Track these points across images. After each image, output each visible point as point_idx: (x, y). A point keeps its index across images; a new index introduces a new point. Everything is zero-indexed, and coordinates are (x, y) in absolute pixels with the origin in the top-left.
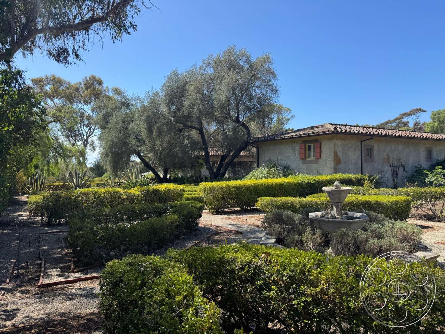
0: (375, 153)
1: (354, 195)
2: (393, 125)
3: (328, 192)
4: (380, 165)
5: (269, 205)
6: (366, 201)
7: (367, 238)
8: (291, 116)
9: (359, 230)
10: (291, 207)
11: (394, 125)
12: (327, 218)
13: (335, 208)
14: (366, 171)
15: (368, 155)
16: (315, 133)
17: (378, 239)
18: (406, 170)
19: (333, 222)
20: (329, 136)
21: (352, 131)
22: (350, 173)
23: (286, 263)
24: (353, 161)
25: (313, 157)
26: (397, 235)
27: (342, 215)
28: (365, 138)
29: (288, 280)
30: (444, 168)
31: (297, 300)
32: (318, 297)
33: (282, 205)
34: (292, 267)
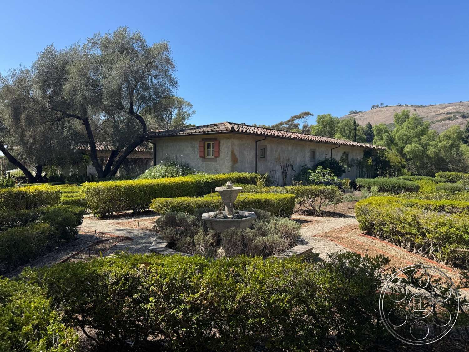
0: (268, 153)
1: (247, 193)
2: (286, 126)
3: (221, 193)
4: (272, 164)
5: (165, 206)
6: (256, 199)
7: (254, 236)
8: (192, 111)
9: (247, 228)
10: (187, 208)
11: (287, 126)
12: (219, 218)
13: (226, 208)
14: (259, 169)
15: (262, 155)
16: (214, 131)
17: (263, 236)
18: (294, 169)
19: (224, 221)
20: (227, 134)
21: (248, 131)
22: (246, 172)
23: (166, 271)
24: (249, 160)
25: (212, 155)
26: (280, 231)
27: (233, 214)
28: (259, 138)
29: (167, 289)
30: (324, 168)
31: (175, 309)
32: (198, 303)
33: (178, 206)
34: (173, 275)
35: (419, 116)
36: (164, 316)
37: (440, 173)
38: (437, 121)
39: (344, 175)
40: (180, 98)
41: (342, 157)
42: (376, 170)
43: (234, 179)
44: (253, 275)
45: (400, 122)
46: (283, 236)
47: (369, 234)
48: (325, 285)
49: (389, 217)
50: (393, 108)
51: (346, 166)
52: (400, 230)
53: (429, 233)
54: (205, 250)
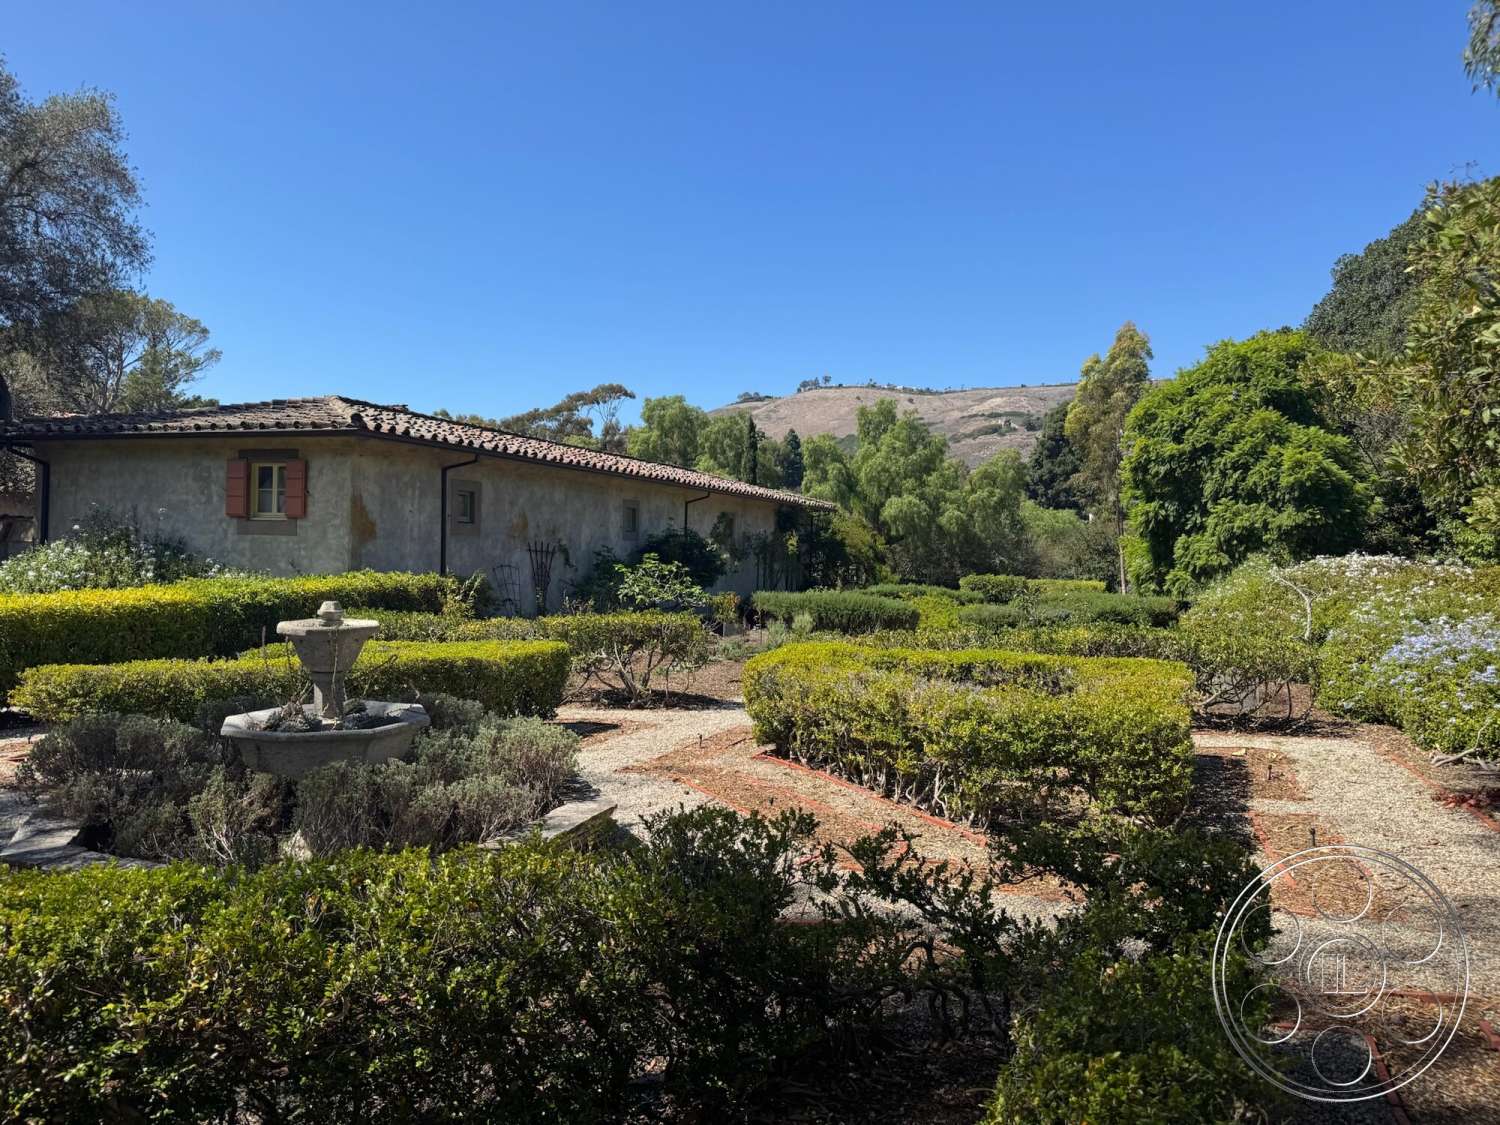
0: (486, 507)
1: (406, 643)
2: (549, 424)
3: (301, 642)
4: (499, 546)
5: (76, 695)
6: (437, 661)
7: (414, 784)
8: (205, 350)
9: (392, 760)
10: (168, 699)
11: (553, 425)
12: (289, 729)
13: (318, 694)
14: (454, 562)
15: (464, 515)
16: (284, 426)
17: (448, 783)
18: (573, 561)
19: (307, 741)
20: (337, 440)
21: (412, 432)
22: (404, 571)
24: (416, 529)
25: (279, 511)
26: (508, 762)
27: (343, 715)
28: (455, 458)
29: (49, 994)
30: (665, 559)
31: (84, 1059)
32: (177, 1028)
33: (131, 694)
34: (76, 939)
35: (921, 419)
36: (36, 1094)
37: (973, 577)
38: (967, 436)
39: (721, 579)
40: (159, 302)
41: (715, 527)
42: (809, 567)
43: (360, 594)
44: (390, 911)
45: (872, 433)
46: (521, 777)
47: (781, 753)
48: (624, 916)
49: (833, 701)
50: (857, 392)
51: (725, 556)
52: (860, 736)
53: (931, 741)
54: (231, 848)
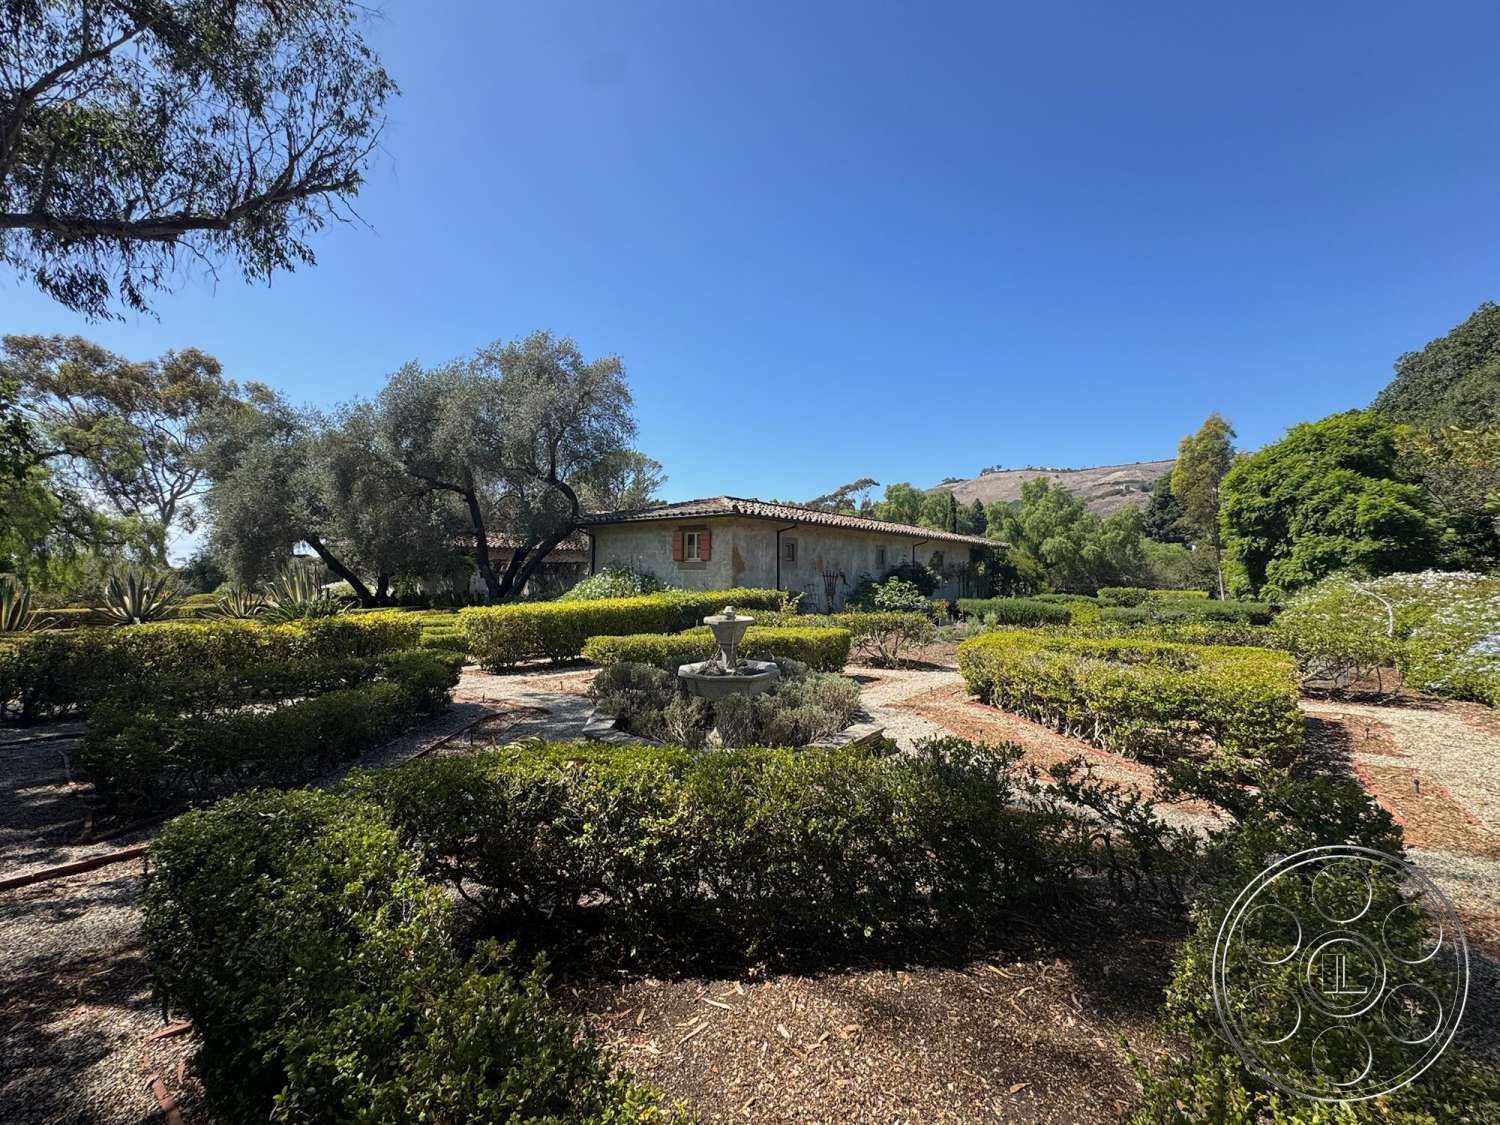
0: (800, 552)
2: (831, 504)
3: (714, 626)
4: (807, 573)
5: (610, 651)
6: (779, 638)
7: (775, 708)
8: (661, 476)
9: (763, 694)
10: (650, 655)
11: (833, 504)
12: (710, 674)
13: (724, 656)
14: (784, 583)
15: (789, 557)
16: (700, 513)
17: (792, 708)
18: (848, 582)
19: (718, 680)
20: (725, 519)
21: (763, 513)
22: (759, 588)
23: (615, 775)
24: (764, 565)
25: (698, 557)
26: (823, 698)
27: (736, 667)
28: (784, 526)
29: (616, 809)
30: (902, 580)
31: (632, 846)
33: (634, 652)
34: (626, 782)
35: (1065, 488)
37: (1106, 589)
38: (1098, 497)
39: (936, 592)
40: (640, 454)
41: (932, 560)
42: (993, 583)
43: (738, 601)
44: (776, 782)
45: (1032, 499)
46: (830, 707)
47: (984, 700)
48: (908, 799)
49: (1020, 671)
50: (1020, 474)
51: (939, 577)
52: (1039, 694)
53: (1092, 700)
54: (685, 735)
